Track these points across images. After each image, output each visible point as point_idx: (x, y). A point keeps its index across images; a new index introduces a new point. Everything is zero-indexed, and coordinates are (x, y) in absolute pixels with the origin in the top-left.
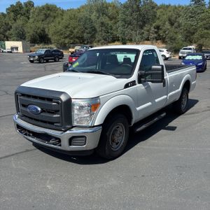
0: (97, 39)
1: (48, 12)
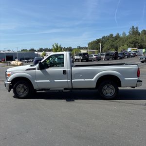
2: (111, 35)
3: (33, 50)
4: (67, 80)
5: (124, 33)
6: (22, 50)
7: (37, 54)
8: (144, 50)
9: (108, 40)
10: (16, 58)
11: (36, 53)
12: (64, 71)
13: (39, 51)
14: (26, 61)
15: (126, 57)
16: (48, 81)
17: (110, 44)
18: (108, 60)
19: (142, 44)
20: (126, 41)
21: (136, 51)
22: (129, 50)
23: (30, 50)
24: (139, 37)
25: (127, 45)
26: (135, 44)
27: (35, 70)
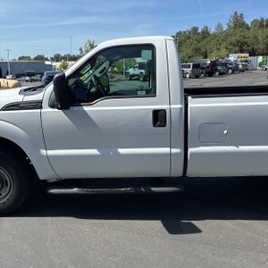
2: (195, 29)
3: (41, 58)
4: (166, 150)
5: (219, 26)
6: (20, 58)
7: (51, 66)
8: (260, 59)
9: (189, 38)
10: (7, 74)
11: (47, 63)
12: (156, 113)
13: (53, 60)
14: (28, 78)
15: (230, 71)
16: (94, 152)
17: (193, 46)
18: (197, 77)
19: (256, 47)
20: (223, 40)
21: (246, 61)
22: (232, 58)
23: (36, 59)
24: (250, 34)
25: (227, 48)
26: (241, 47)
27: (41, 108)
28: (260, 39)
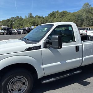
0: (84, 25)
1: (63, 14)
2: (18, 17)
5: (26, 16)
17: (18, 23)
18: (25, 33)
20: (28, 21)
22: (33, 27)
25: (30, 24)
26: (34, 24)
27: (41, 49)
28: (39, 22)
